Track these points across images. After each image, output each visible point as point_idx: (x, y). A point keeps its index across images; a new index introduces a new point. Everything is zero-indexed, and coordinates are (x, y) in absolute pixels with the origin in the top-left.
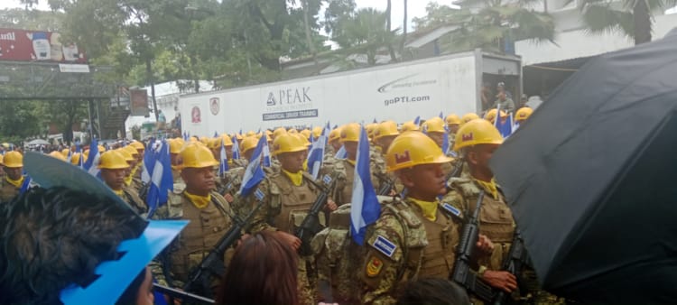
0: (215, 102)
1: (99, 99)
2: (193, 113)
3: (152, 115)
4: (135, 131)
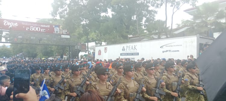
0: (106, 49)
1: (72, 46)
2: (99, 52)
3: (87, 52)
4: (82, 57)
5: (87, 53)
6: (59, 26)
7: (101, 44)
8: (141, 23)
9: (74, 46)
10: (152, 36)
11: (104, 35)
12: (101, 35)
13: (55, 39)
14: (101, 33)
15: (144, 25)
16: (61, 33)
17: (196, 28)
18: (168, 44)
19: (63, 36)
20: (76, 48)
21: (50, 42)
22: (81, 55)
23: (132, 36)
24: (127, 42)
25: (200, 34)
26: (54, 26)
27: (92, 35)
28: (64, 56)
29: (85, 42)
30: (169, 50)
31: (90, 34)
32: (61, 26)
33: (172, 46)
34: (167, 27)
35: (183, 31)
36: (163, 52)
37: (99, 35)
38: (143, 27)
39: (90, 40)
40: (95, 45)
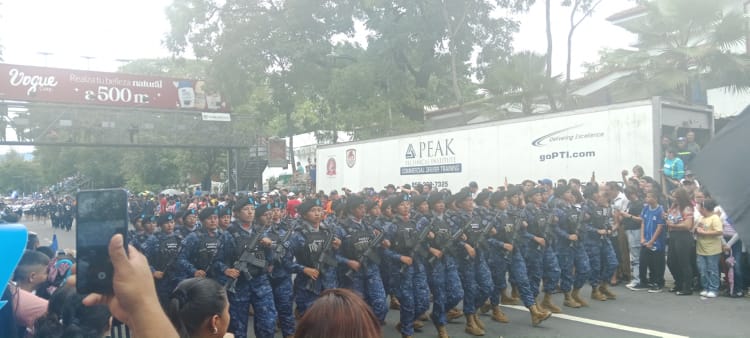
0: (351, 154)
1: (238, 149)
2: (328, 166)
3: (290, 166)
4: (273, 184)
5: (289, 171)
6: (192, 84)
7: (336, 137)
8: (466, 63)
9: (246, 148)
10: (503, 107)
11: (344, 108)
12: (334, 111)
13: (182, 127)
14: (332, 103)
15: (478, 69)
16: (202, 105)
17: (647, 75)
18: (559, 132)
19: (208, 117)
20: (254, 155)
21: (163, 137)
22: (271, 179)
23: (437, 109)
24: (422, 130)
25: (664, 93)
26: (176, 84)
27: (306, 109)
28: (214, 183)
29: (283, 135)
30: (562, 153)
31: (297, 106)
32: (200, 84)
33: (571, 138)
34: (553, 75)
35: (606, 89)
36: (542, 158)
37: (329, 108)
38: (474, 79)
39: (298, 125)
40: (315, 142)
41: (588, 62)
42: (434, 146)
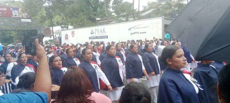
0: (73, 33)
2: (66, 36)
3: (52, 37)
7: (68, 27)
9: (37, 31)
10: (120, 19)
12: (67, 19)
13: (14, 24)
15: (112, 7)
16: (21, 16)
18: (136, 26)
19: (23, 20)
23: (100, 19)
25: (165, 15)
26: (11, 9)
27: (57, 18)
29: (49, 26)
30: (137, 32)
31: (54, 17)
32: (20, 9)
33: (139, 28)
36: (131, 34)
37: (65, 18)
38: (111, 10)
41: (144, 6)
42: (99, 30)
